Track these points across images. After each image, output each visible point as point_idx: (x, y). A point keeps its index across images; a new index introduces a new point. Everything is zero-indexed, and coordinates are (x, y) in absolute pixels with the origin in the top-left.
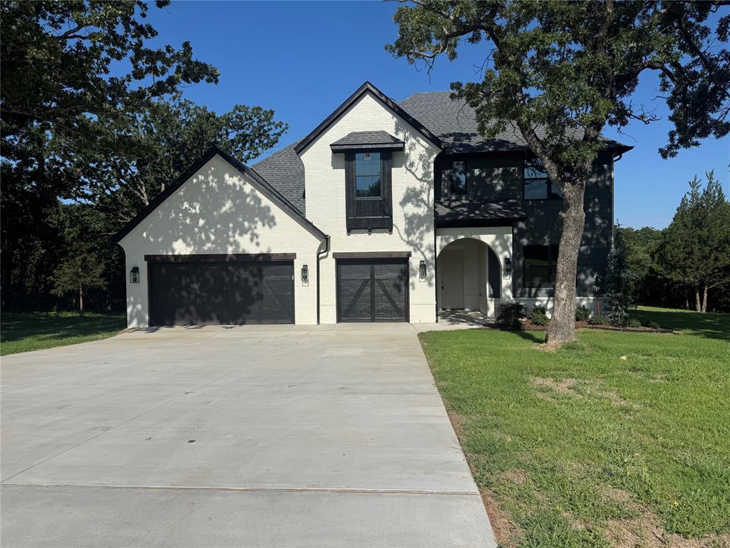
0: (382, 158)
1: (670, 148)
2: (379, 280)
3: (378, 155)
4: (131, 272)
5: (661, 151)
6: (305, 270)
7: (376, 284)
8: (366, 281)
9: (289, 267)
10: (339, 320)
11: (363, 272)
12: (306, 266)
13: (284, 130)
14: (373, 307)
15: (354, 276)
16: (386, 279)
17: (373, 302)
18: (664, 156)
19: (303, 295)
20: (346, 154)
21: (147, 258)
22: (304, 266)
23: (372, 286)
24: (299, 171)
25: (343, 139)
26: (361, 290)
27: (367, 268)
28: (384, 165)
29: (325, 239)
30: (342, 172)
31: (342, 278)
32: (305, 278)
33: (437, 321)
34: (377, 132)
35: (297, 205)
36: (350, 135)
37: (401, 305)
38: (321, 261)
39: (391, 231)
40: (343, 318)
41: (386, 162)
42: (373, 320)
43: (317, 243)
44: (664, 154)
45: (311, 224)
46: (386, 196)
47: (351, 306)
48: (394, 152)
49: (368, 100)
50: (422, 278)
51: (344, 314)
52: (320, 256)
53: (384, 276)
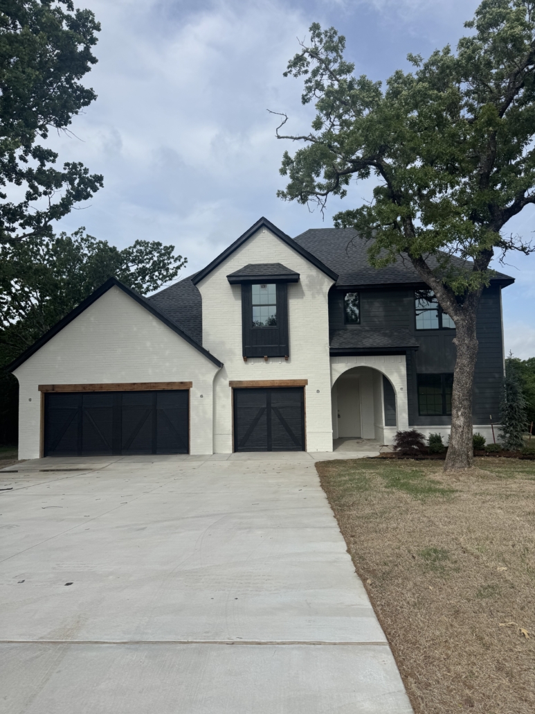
0: (277, 288)
2: (275, 409)
3: (274, 285)
7: (272, 412)
8: (262, 410)
9: (185, 396)
10: (235, 450)
11: (259, 401)
14: (269, 436)
15: (251, 404)
16: (282, 408)
17: (269, 431)
19: (198, 424)
20: (243, 285)
23: (269, 415)
24: (196, 302)
25: (239, 271)
26: (257, 419)
27: (264, 396)
28: (279, 295)
30: (239, 302)
31: (238, 406)
33: (334, 450)
34: (272, 265)
35: (193, 336)
36: (247, 267)
37: (296, 433)
38: (217, 390)
39: (287, 359)
40: (239, 448)
41: (282, 293)
42: (269, 450)
43: (213, 370)
45: (208, 352)
46: (283, 325)
47: (247, 435)
48: (289, 284)
49: (264, 235)
51: (240, 443)
53: (280, 404)
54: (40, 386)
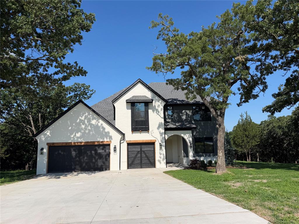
1: (240, 103)
2: (144, 151)
3: (143, 104)
5: (237, 104)
8: (138, 152)
9: (108, 147)
10: (128, 168)
11: (138, 148)
16: (146, 151)
17: (141, 160)
19: (114, 158)
22: (115, 146)
23: (141, 154)
26: (136, 155)
28: (146, 108)
29: (123, 135)
30: (130, 111)
31: (129, 150)
33: (167, 167)
34: (143, 96)
37: (152, 161)
39: (148, 132)
42: (141, 168)
43: (120, 136)
45: (118, 129)
46: (147, 119)
47: (133, 162)
48: (149, 103)
49: (140, 85)
51: (130, 165)
52: (121, 142)
54: (47, 143)
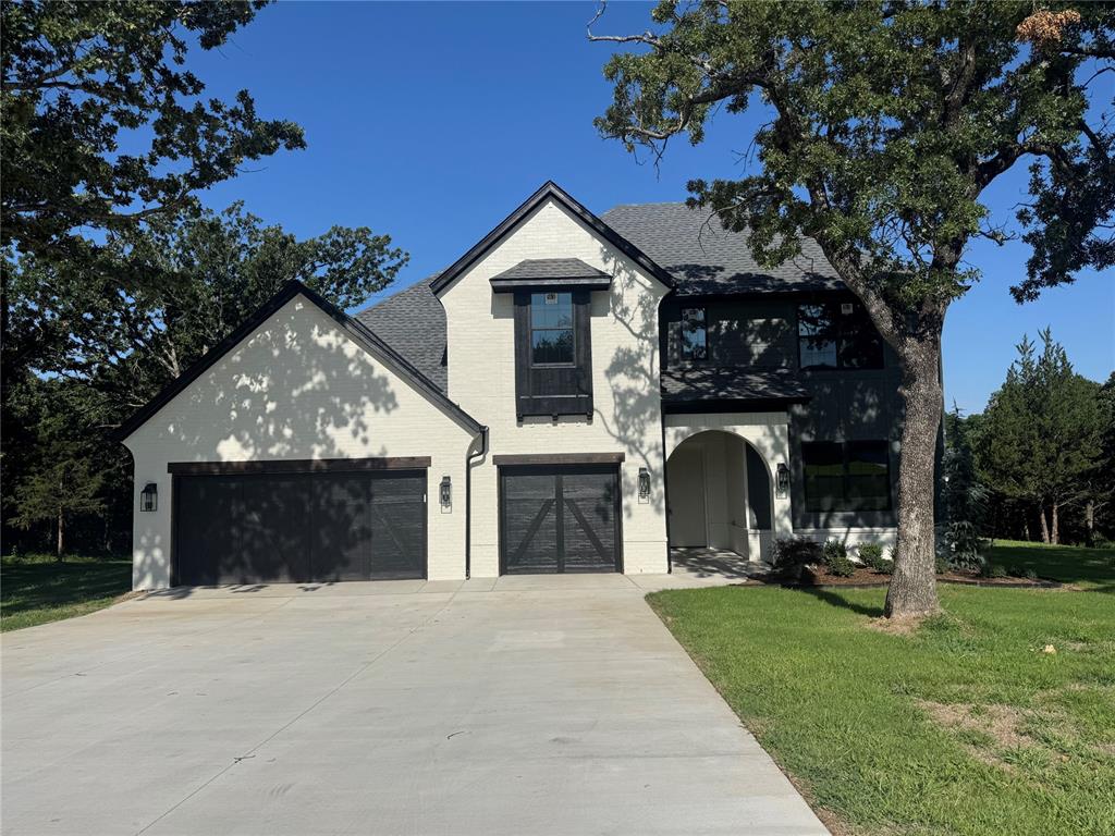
0: (575, 301)
1: (1027, 286)
2: (570, 501)
3: (569, 295)
4: (143, 492)
5: (1013, 290)
6: (446, 485)
7: (566, 507)
8: (549, 502)
9: (418, 481)
10: (503, 571)
11: (544, 488)
12: (449, 478)
13: (403, 262)
14: (560, 546)
15: (529, 494)
16: (583, 499)
17: (560, 539)
18: (1019, 300)
19: (443, 529)
20: (515, 294)
21: (172, 467)
22: (445, 478)
23: (559, 513)
24: (434, 323)
25: (510, 271)
26: (540, 518)
27: (551, 480)
28: (577, 312)
29: (481, 433)
30: (510, 323)
31: (508, 497)
32: (446, 499)
33: (670, 571)
34: (566, 261)
35: (432, 378)
36: (522, 264)
37: (608, 543)
38: (473, 470)
39: (590, 419)
40: (509, 568)
41: (581, 307)
42: (561, 571)
43: (466, 439)
44: (1020, 295)
45: (457, 407)
46: (582, 362)
47: (524, 546)
48: (592, 293)
49: (551, 210)
50: (643, 497)
51: (512, 560)
52: (472, 461)
53: (579, 494)
54: (170, 465)
